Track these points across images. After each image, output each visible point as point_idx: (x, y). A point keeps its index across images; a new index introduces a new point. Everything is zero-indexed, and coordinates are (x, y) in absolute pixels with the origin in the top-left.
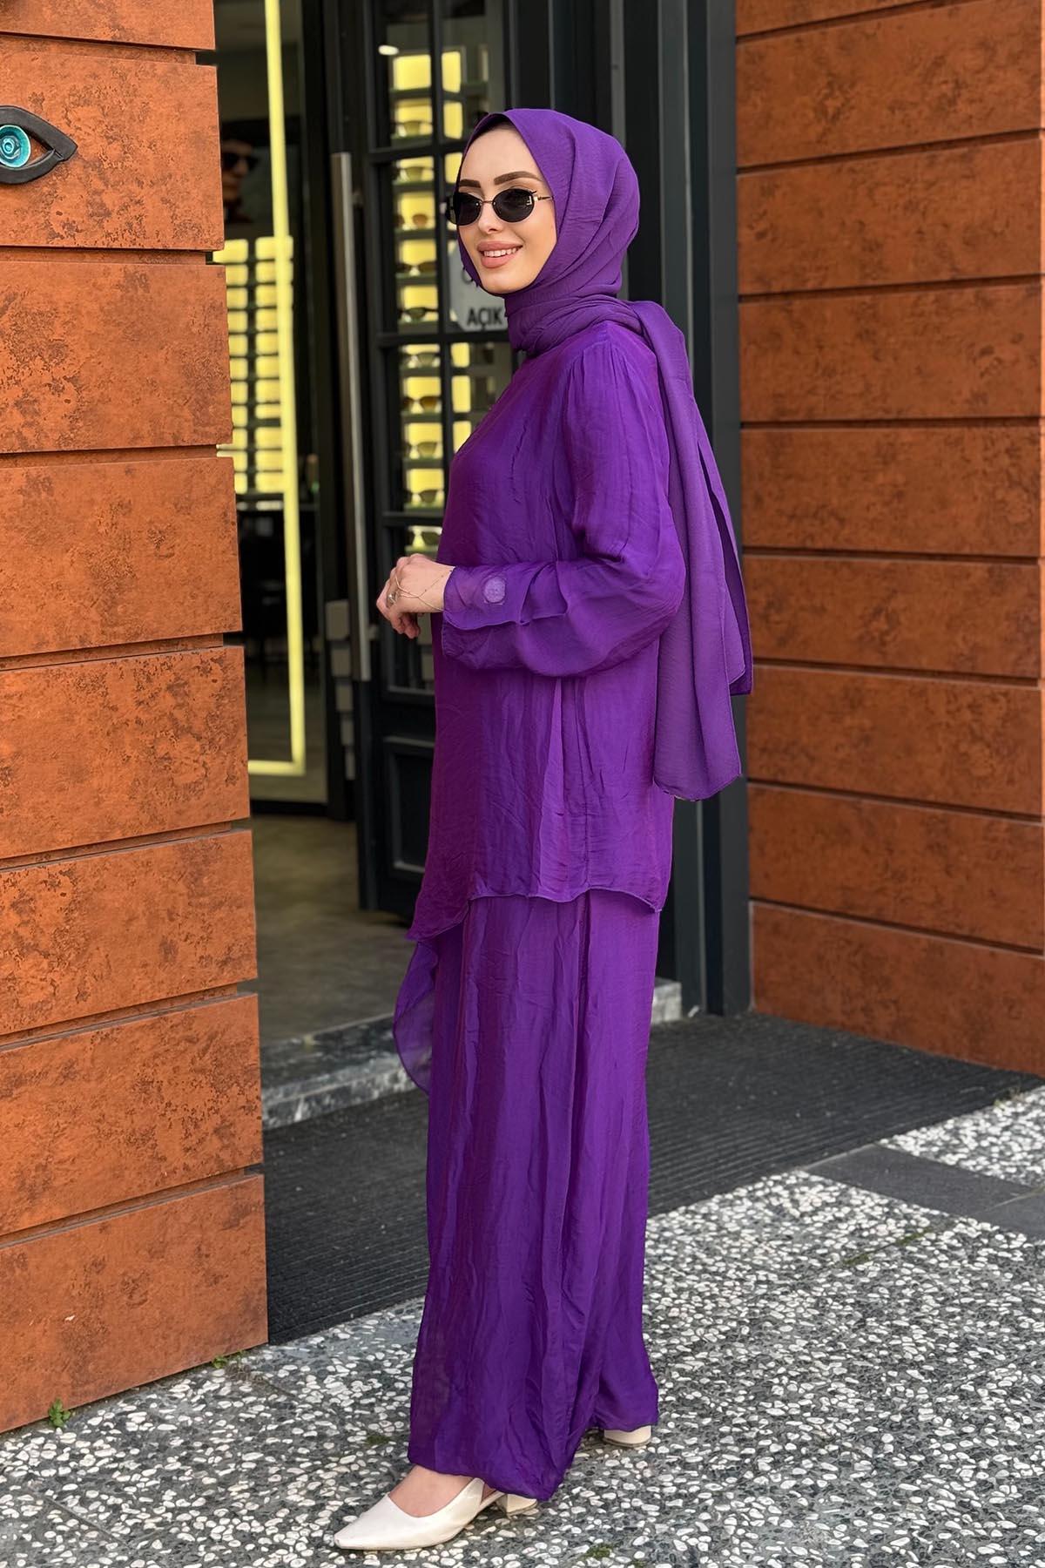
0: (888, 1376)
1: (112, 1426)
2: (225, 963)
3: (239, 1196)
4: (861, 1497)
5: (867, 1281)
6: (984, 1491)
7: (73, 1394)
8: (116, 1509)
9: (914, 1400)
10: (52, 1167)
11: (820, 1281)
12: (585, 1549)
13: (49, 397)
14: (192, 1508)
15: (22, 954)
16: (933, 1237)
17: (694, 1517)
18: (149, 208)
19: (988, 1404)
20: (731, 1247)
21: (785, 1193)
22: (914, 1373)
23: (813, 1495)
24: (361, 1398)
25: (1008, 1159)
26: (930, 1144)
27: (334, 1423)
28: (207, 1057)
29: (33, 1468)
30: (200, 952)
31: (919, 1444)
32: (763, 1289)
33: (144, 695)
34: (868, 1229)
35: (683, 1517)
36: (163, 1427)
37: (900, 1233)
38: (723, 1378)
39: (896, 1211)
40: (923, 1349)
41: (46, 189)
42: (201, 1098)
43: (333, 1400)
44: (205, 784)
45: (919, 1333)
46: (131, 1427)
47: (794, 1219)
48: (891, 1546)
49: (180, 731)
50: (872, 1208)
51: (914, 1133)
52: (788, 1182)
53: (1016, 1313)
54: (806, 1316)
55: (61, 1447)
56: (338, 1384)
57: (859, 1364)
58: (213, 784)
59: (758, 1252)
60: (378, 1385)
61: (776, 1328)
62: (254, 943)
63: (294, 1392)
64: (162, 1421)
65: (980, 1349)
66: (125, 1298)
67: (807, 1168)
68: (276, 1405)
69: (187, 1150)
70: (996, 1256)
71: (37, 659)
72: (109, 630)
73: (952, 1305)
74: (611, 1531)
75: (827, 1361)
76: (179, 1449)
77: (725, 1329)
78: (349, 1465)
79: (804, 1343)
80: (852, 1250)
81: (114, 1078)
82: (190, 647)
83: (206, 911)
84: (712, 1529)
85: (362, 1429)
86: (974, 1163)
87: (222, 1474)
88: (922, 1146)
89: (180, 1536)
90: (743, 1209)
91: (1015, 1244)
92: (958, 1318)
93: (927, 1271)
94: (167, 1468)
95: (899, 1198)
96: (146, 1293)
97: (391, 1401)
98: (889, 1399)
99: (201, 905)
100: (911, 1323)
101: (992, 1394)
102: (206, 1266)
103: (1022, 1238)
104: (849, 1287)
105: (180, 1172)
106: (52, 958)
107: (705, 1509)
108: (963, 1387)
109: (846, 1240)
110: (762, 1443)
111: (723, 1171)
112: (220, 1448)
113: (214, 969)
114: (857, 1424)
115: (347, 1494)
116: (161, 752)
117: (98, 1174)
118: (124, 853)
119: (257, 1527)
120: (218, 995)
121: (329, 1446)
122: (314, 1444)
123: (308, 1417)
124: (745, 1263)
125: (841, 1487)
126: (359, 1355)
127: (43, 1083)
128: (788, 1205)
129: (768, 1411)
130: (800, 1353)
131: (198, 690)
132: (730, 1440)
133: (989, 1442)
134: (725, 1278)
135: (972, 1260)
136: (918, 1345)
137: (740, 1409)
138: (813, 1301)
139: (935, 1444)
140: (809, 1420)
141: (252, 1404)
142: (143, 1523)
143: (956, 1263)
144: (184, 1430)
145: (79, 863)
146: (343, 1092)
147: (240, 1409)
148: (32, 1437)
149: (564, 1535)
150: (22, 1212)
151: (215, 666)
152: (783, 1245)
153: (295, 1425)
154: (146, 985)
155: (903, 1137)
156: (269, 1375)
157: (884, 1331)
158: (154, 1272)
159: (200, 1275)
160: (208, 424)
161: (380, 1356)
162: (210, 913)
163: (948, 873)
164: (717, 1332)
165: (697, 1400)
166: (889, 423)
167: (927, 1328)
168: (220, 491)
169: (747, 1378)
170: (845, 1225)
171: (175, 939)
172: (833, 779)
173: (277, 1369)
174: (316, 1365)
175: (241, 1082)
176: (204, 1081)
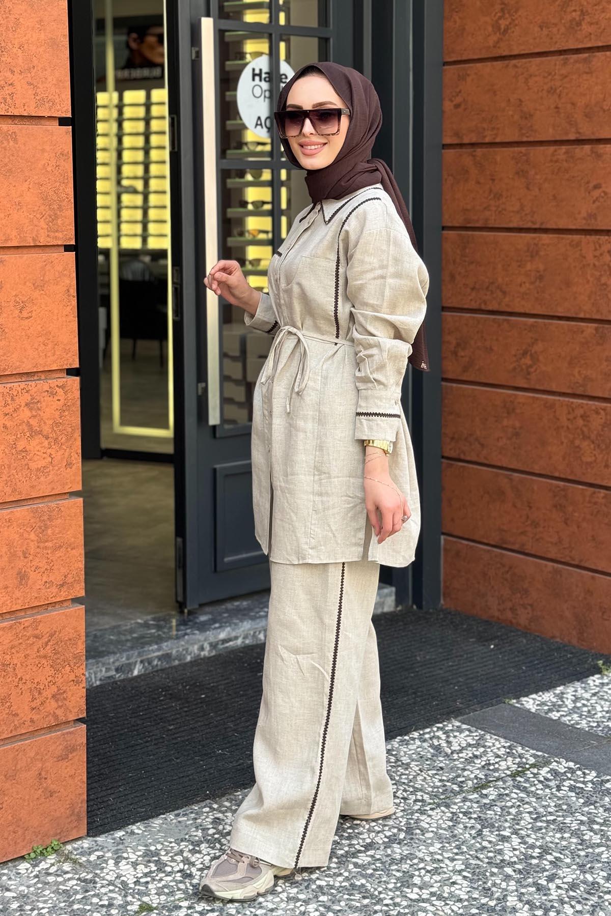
0: (491, 872)
2: (62, 585)
3: (69, 739)
5: (488, 802)
9: (506, 890)
11: (457, 801)
16: (535, 771)
18: (19, 88)
19: (554, 895)
21: (444, 737)
22: (509, 870)
24: (141, 877)
25: (592, 716)
26: (543, 704)
27: (120, 895)
28: (48, 647)
30: (45, 579)
32: (418, 806)
33: (9, 409)
34: (493, 764)
36: (8, 894)
37: (514, 767)
38: (382, 870)
39: (514, 751)
40: (517, 853)
42: (44, 675)
44: (51, 468)
45: (515, 840)
47: (447, 755)
49: (34, 433)
50: (498, 749)
51: (534, 696)
52: (447, 728)
53: (582, 828)
54: (444, 826)
56: (128, 866)
57: (474, 862)
58: (56, 468)
59: (419, 778)
60: (154, 868)
61: (423, 835)
62: (83, 572)
63: (98, 872)
64: (8, 890)
65: (554, 854)
67: (459, 718)
68: (85, 881)
69: (33, 709)
70: (575, 786)
73: (541, 821)
75: (452, 860)
77: (388, 834)
79: (439, 846)
80: (481, 779)
82: (43, 377)
83: (49, 552)
85: (139, 900)
86: (570, 718)
90: (414, 747)
91: (589, 778)
93: (528, 796)
95: (517, 742)
96: (3, 803)
97: (161, 880)
98: (489, 889)
99: (46, 548)
100: (512, 834)
101: (558, 887)
102: (45, 785)
103: (594, 774)
104: (475, 805)
105: (28, 723)
108: (539, 882)
109: (478, 771)
113: (54, 590)
114: (465, 907)
116: (20, 448)
120: (57, 607)
121: (116, 911)
122: (105, 910)
123: (103, 890)
124: (409, 786)
126: (146, 846)
128: (444, 744)
129: (408, 895)
130: (435, 853)
131: (47, 406)
135: (559, 788)
136: (515, 849)
137: (390, 893)
138: (450, 815)
140: (434, 903)
141: (69, 879)
143: (547, 790)
144: (22, 897)
146: (167, 657)
147: (60, 882)
151: (60, 391)
152: (436, 774)
153: (94, 895)
154: (7, 601)
155: (526, 699)
156: (84, 859)
157: (493, 839)
158: (8, 789)
159: (40, 791)
160: (57, 231)
161: (159, 847)
162: (52, 553)
163: (566, 524)
164: (383, 836)
165: (363, 885)
166: (535, 230)
167: (522, 838)
168: (65, 275)
169: (398, 871)
170: (479, 761)
171: (27, 570)
172: (495, 459)
173: (90, 854)
174: (116, 852)
175: (72, 664)
176: (46, 664)
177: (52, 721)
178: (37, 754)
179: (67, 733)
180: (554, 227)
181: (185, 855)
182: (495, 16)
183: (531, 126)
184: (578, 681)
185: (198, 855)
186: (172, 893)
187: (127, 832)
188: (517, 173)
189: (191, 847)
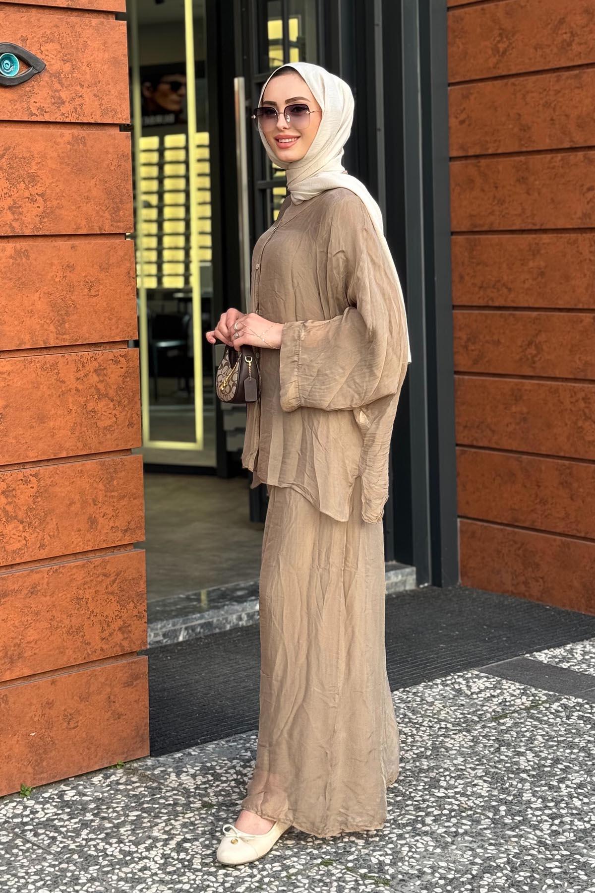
0: (508, 777)
1: (56, 797)
2: (126, 531)
3: (133, 667)
4: (483, 838)
5: (505, 728)
6: (554, 836)
7: (34, 779)
8: (54, 839)
9: (522, 789)
10: (23, 645)
11: (477, 728)
12: (319, 861)
13: (28, 204)
14: (97, 839)
15: (7, 521)
16: (547, 705)
17: (384, 846)
18: (87, 99)
19: (564, 792)
20: (427, 709)
21: (464, 682)
22: (524, 776)
23: (454, 837)
24: (201, 784)
26: (555, 657)
27: (183, 797)
28: (115, 585)
29: (8, 817)
30: (111, 524)
31: (520, 811)
32: (443, 732)
33: (81, 374)
34: (510, 702)
35: (378, 846)
36: (85, 798)
37: (528, 704)
38: (412, 777)
39: (528, 692)
40: (531, 763)
41: (28, 89)
42: (112, 609)
43: (184, 786)
44: (116, 427)
45: (530, 755)
46: (67, 798)
47: (467, 695)
48: (495, 862)
49: (101, 396)
50: (514, 690)
51: (546, 651)
52: (466, 676)
53: (589, 745)
54: (465, 745)
55: (25, 808)
56: (189, 777)
57: (493, 770)
58: (120, 427)
59: (442, 712)
60: (211, 778)
61: (447, 752)
62: (143, 520)
63: (162, 781)
64: (85, 795)
65: (564, 764)
66: (66, 724)
67: (479, 668)
68: (152, 788)
69: (103, 639)
70: (583, 716)
71: (19, 353)
72: (61, 337)
73: (552, 741)
74: (335, 852)
75: (474, 769)
76: (93, 809)
77: (416, 752)
78: (189, 818)
79: (462, 759)
80: (498, 712)
81: (60, 595)
82: (108, 348)
83: (115, 500)
84: (393, 852)
85: (199, 800)
86: (579, 667)
87: (116, 822)
88: (549, 658)
89: (89, 852)
90: (438, 690)
92: (555, 748)
93: (541, 723)
94: (85, 818)
95: (531, 685)
96: (77, 722)
97: (218, 786)
98: (507, 788)
99: (112, 497)
100: (526, 750)
101: (567, 787)
102: (113, 708)
104: (494, 731)
105: (98, 652)
106: (24, 524)
107: (392, 842)
108: (551, 783)
109: (496, 707)
110: (429, 810)
111: (429, 670)
112: (117, 809)
113: (120, 534)
114: (486, 801)
115: (187, 833)
116: (90, 408)
117: (50, 650)
118: (67, 465)
119: (133, 848)
120: (122, 550)
121: (179, 809)
122: (170, 808)
123: (168, 794)
124: (434, 718)
125: (472, 833)
126: (202, 763)
127: (19, 596)
128: (464, 688)
129: (436, 794)
130: (459, 765)
131: (112, 373)
132: (411, 808)
133: (561, 811)
134: (421, 725)
135: (568, 718)
136: (529, 761)
137: (421, 793)
138: (471, 738)
139: (530, 811)
140: (459, 798)
141: (138, 787)
142: (69, 845)
143: (558, 720)
144: (97, 800)
145: (41, 469)
147: (130, 789)
148: (9, 802)
149: (308, 854)
150: (5, 671)
151: (123, 360)
152: (458, 709)
153: (161, 798)
154: (80, 542)
155: (539, 653)
156: (149, 773)
157: (510, 754)
158: (82, 710)
159: (109, 713)
160: (119, 221)
161: (214, 763)
162: (118, 501)
163: (572, 499)
164: (412, 753)
165: (395, 788)
166: (536, 231)
167: (535, 752)
168: (126, 259)
169: (426, 777)
170: (497, 699)
171: (97, 516)
172: (506, 444)
173: (154, 769)
174: (177, 767)
175: (135, 601)
176: (113, 599)
177: (119, 650)
178: (107, 679)
179: (132, 663)
180: (553, 227)
181: (237, 769)
182: (494, 40)
183: (530, 137)
184: (587, 640)
185: (249, 769)
186: (229, 795)
187: (184, 754)
188: (518, 180)
189: (242, 764)
